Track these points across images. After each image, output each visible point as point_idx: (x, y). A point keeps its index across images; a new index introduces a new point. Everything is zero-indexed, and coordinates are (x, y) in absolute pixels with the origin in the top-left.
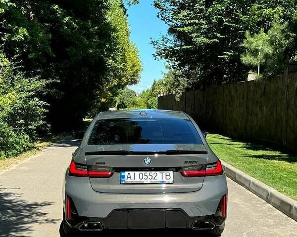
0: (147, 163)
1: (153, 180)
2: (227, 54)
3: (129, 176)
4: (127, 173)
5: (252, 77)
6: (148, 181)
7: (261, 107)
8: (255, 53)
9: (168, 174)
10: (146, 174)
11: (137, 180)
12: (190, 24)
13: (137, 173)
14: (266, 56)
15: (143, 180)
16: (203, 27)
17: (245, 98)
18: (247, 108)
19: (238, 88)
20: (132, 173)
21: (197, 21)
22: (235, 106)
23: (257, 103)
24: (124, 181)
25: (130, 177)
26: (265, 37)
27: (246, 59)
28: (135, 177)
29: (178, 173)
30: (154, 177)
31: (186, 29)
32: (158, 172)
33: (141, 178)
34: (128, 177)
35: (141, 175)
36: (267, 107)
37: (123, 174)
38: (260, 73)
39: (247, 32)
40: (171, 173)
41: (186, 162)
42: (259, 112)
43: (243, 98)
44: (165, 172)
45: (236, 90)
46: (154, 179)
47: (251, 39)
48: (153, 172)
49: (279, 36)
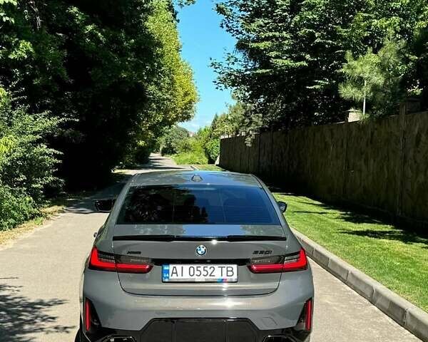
0: (200, 252)
1: (208, 277)
2: (319, 84)
3: (175, 271)
4: (171, 267)
5: (354, 116)
6: (202, 279)
7: (366, 161)
8: (359, 82)
9: (230, 269)
10: (199, 269)
11: (186, 277)
12: (267, 39)
13: (186, 267)
14: (375, 88)
15: (195, 277)
16: (286, 42)
17: (345, 146)
18: (347, 160)
19: (335, 131)
20: (179, 267)
21: (277, 34)
22: (329, 157)
23: (362, 154)
24: (168, 278)
25: (176, 273)
26: (374, 58)
27: (347, 92)
28: (183, 272)
29: (244, 268)
30: (210, 272)
31: (262, 45)
32: (216, 266)
33: (192, 273)
34: (173, 273)
35: (192, 269)
36: (374, 160)
37: (166, 268)
38: (366, 112)
39: (349, 53)
40: (235, 267)
41: (256, 252)
42: (364, 168)
43: (342, 146)
44: (226, 266)
45: (332, 134)
46: (210, 275)
47: (354, 63)
48: (209, 266)
49: (393, 59)
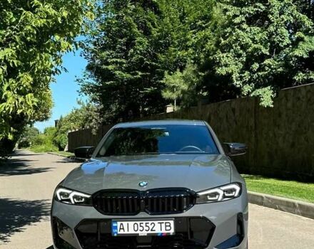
5: (170, 109)
21: (119, 60)
31: (110, 67)
39: (166, 72)
49: (192, 76)
